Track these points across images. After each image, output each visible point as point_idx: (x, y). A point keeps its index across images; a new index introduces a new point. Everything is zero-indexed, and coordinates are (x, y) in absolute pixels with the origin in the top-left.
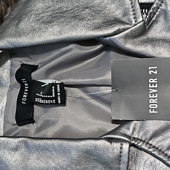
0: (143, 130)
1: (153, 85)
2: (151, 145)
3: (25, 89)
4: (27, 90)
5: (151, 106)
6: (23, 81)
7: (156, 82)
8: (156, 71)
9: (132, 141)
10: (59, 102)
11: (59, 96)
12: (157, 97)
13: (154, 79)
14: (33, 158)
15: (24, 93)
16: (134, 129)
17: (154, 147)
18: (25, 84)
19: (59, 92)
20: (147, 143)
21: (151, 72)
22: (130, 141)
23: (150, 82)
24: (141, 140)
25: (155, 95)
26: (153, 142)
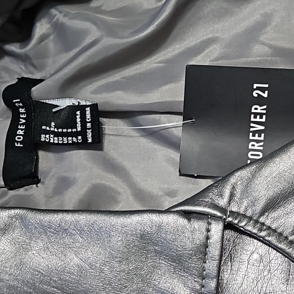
0: (248, 197)
1: (258, 117)
2: (263, 224)
3: (21, 120)
4: (24, 121)
5: (252, 155)
6: (16, 104)
7: (265, 112)
8: (266, 92)
9: (229, 217)
10: (90, 140)
11: (89, 129)
12: (263, 139)
13: (260, 106)
14: (37, 249)
15: (19, 127)
16: (232, 196)
17: (269, 228)
18: (20, 109)
19: (89, 122)
20: (257, 222)
21: (256, 93)
22: (225, 217)
23: (253, 111)
24: (244, 216)
25: (260, 136)
26: (267, 220)
